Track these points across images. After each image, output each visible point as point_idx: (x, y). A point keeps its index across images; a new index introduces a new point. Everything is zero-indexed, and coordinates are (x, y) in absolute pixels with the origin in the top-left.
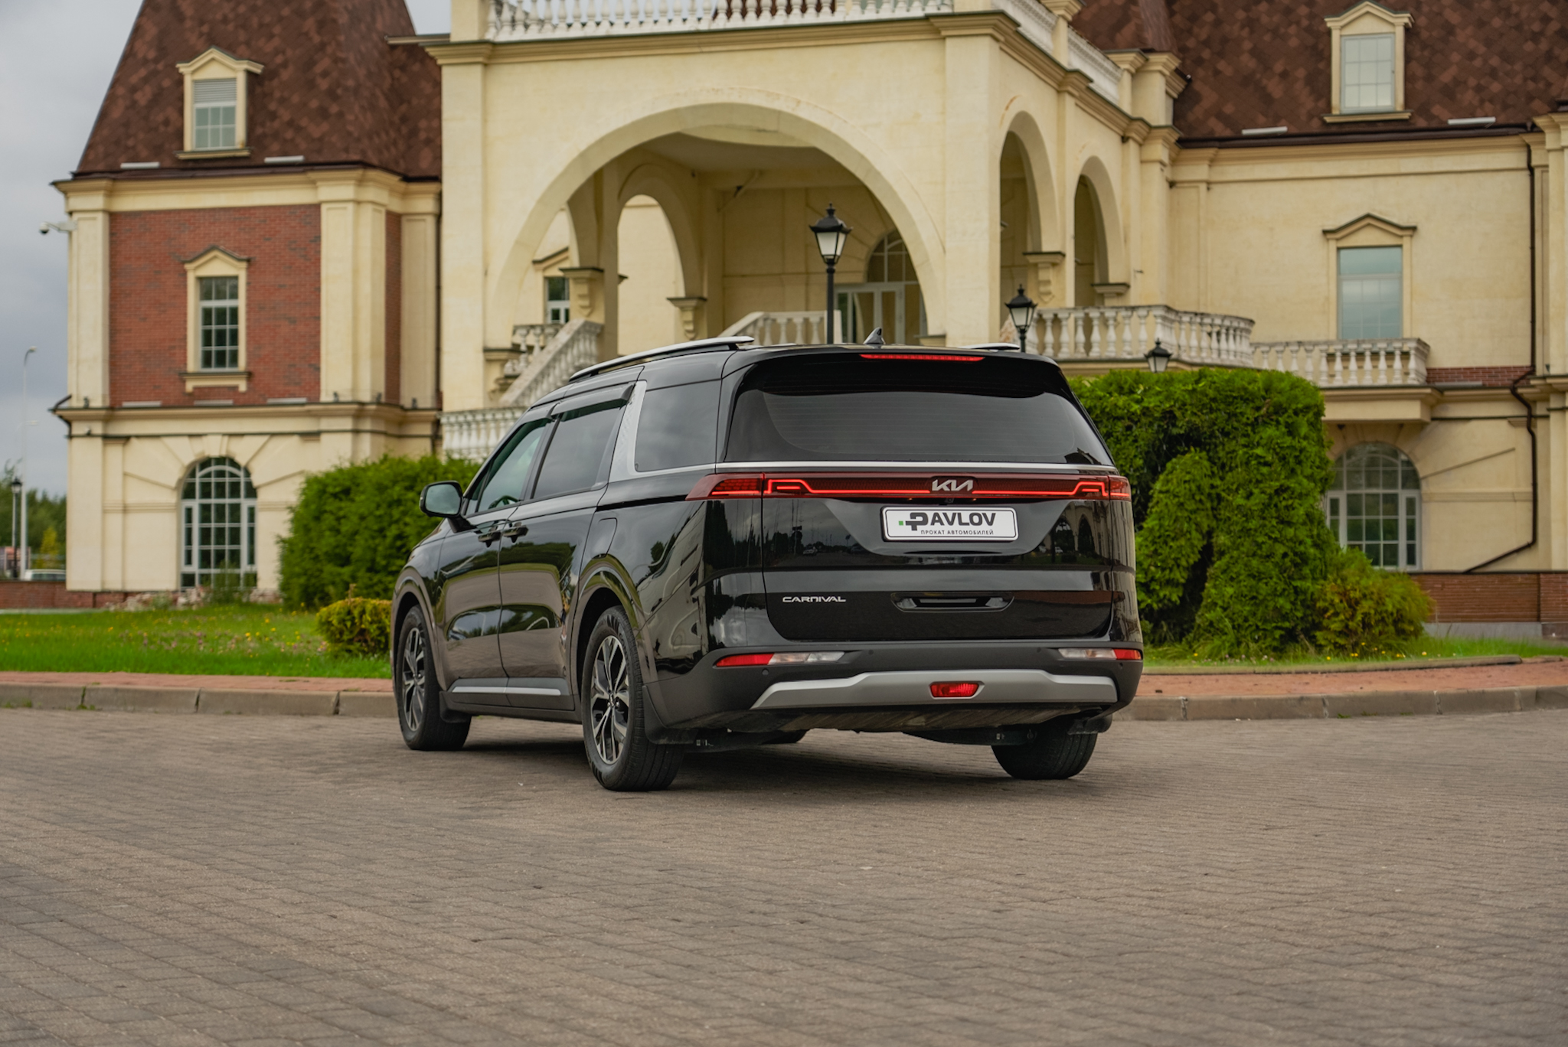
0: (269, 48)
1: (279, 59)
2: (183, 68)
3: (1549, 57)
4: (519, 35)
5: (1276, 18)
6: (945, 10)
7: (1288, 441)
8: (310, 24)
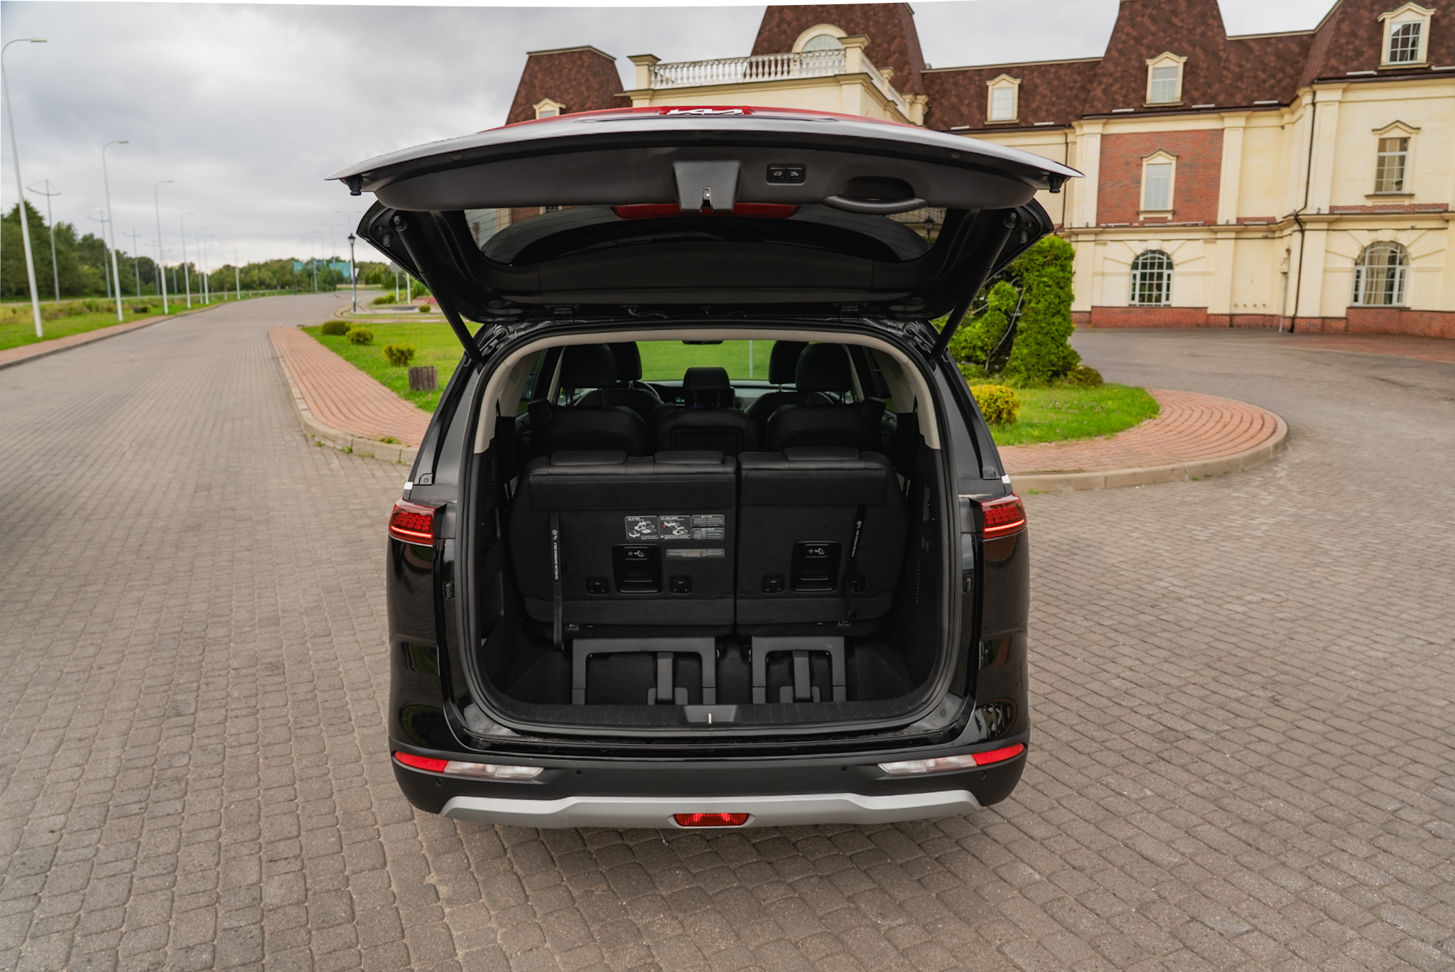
0: (568, 98)
1: (572, 103)
2: (536, 107)
3: (1076, 97)
4: (664, 86)
5: (966, 82)
6: (842, 73)
7: (1061, 274)
8: (583, 88)
